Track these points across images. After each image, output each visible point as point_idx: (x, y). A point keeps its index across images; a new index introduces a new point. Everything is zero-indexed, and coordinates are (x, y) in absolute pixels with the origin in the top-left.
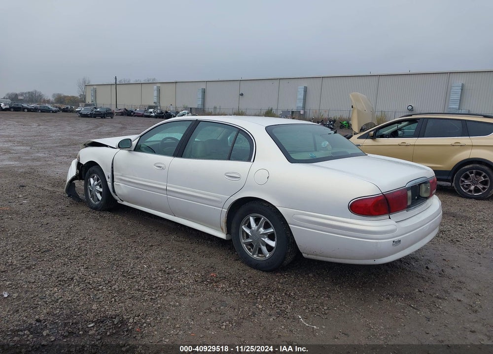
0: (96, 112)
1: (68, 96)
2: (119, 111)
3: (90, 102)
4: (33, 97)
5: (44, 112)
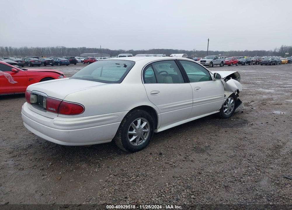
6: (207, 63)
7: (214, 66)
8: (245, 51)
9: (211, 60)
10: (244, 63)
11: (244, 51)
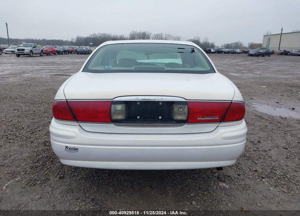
0: (258, 53)
1: (257, 44)
2: (279, 52)
3: (265, 47)
4: (238, 45)
5: (234, 54)
6: (26, 52)
7: (34, 55)
8: (43, 40)
9: (30, 48)
10: (62, 52)
11: (41, 39)
